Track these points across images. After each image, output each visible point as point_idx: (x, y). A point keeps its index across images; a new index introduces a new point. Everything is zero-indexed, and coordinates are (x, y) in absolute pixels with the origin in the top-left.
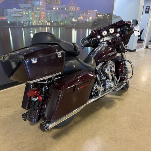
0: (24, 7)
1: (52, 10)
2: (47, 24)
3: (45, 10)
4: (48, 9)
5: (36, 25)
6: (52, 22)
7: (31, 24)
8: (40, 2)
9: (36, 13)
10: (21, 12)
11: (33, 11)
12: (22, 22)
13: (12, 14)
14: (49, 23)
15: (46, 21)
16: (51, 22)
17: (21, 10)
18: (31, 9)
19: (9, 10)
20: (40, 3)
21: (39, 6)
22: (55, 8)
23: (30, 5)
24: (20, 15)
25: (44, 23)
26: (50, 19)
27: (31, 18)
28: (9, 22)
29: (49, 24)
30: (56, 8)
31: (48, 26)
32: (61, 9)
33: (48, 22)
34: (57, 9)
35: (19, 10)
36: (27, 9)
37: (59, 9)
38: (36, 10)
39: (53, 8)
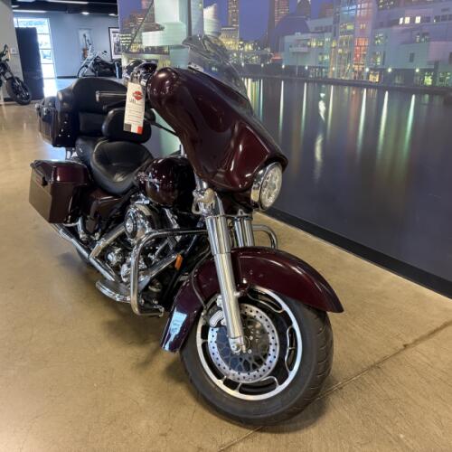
0: (317, 29)
1: (395, 28)
2: (368, 77)
3: (369, 31)
4: (381, 25)
5: (336, 77)
6: (390, 70)
7: (324, 75)
8: (359, 6)
9: (341, 43)
10: (308, 40)
11: (335, 36)
12: (306, 68)
13: (291, 46)
14: (375, 75)
15: (368, 66)
16: (382, 71)
17: (309, 36)
18: (330, 31)
19: (288, 39)
20: (357, 9)
21: (353, 20)
22: (407, 20)
24: (305, 50)
25: (360, 73)
26: (383, 62)
27: (326, 58)
28: (283, 67)
29: (374, 78)
30: (413, 20)
31: (370, 86)
32: (436, 18)
33: (374, 69)
34: (418, 20)
35: (304, 36)
36: (321, 31)
37: (425, 20)
38: (342, 33)
39: (399, 21)
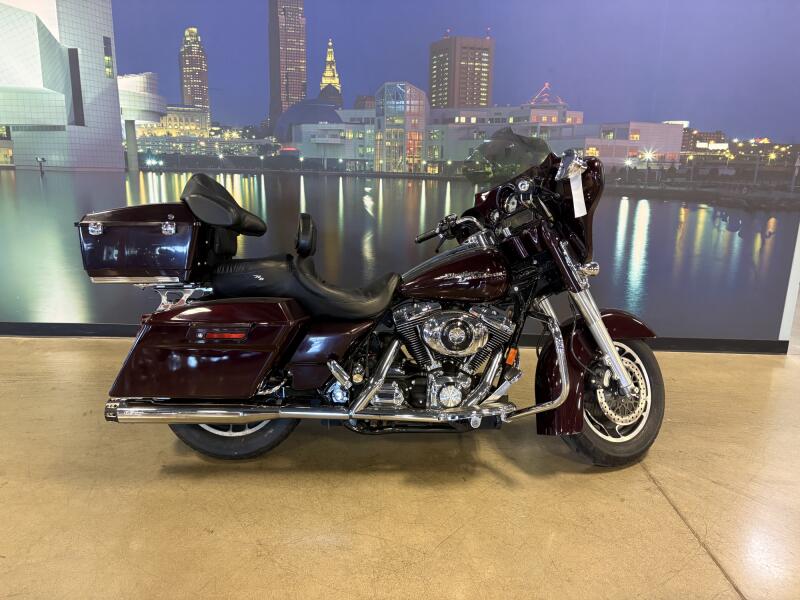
0: (352, 119)
1: (450, 126)
2: (426, 170)
3: (422, 127)
4: (436, 122)
5: (385, 170)
6: (449, 163)
7: (368, 168)
8: (408, 102)
9: (389, 135)
10: (341, 131)
11: (379, 127)
12: (341, 161)
13: (314, 137)
14: (433, 167)
15: (424, 158)
16: (441, 164)
17: (341, 126)
18: (373, 123)
19: (307, 128)
20: (405, 105)
21: (402, 114)
22: (463, 120)
23: (370, 113)
24: (338, 141)
25: (416, 166)
26: (442, 155)
27: (369, 150)
28: (302, 159)
29: (434, 170)
30: (468, 120)
31: (428, 178)
32: (491, 120)
33: (433, 162)
34: (473, 120)
35: (334, 126)
36: (362, 123)
37: (480, 120)
38: (388, 126)
39: (454, 119)
